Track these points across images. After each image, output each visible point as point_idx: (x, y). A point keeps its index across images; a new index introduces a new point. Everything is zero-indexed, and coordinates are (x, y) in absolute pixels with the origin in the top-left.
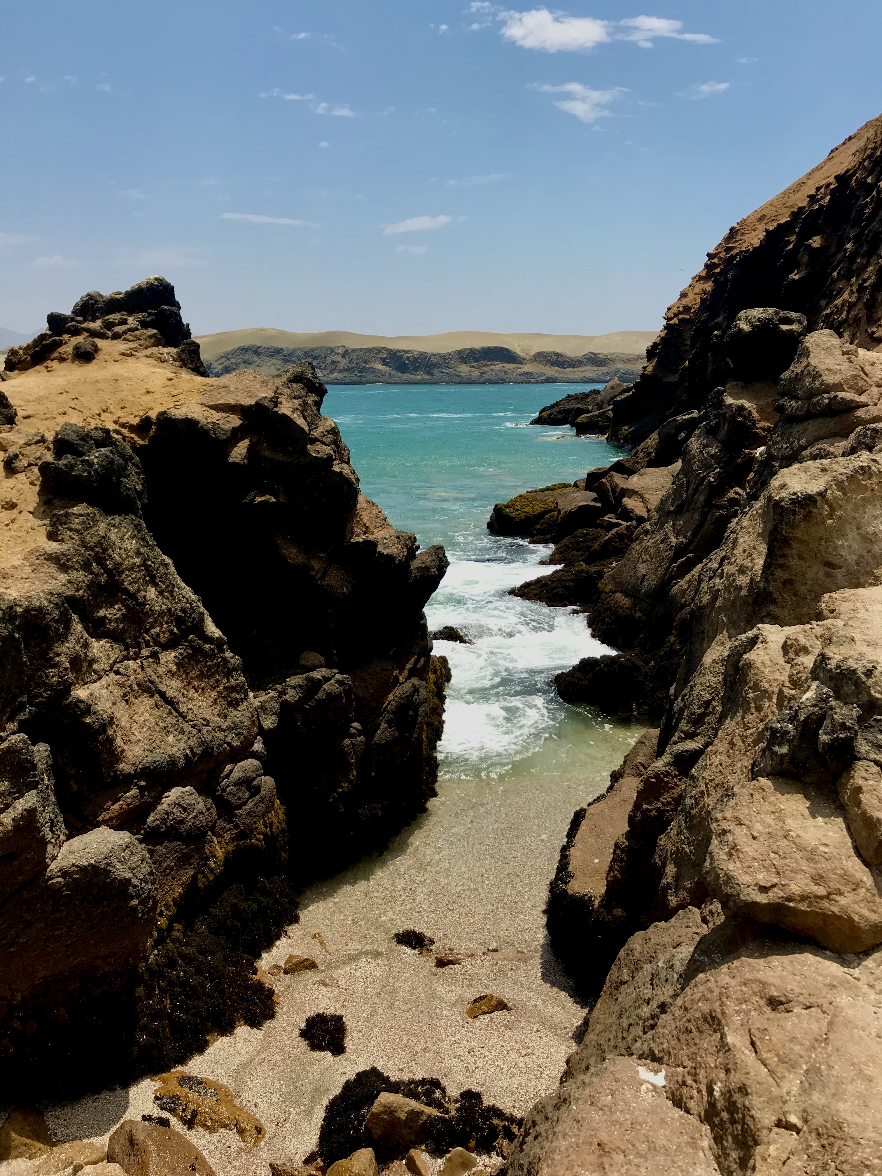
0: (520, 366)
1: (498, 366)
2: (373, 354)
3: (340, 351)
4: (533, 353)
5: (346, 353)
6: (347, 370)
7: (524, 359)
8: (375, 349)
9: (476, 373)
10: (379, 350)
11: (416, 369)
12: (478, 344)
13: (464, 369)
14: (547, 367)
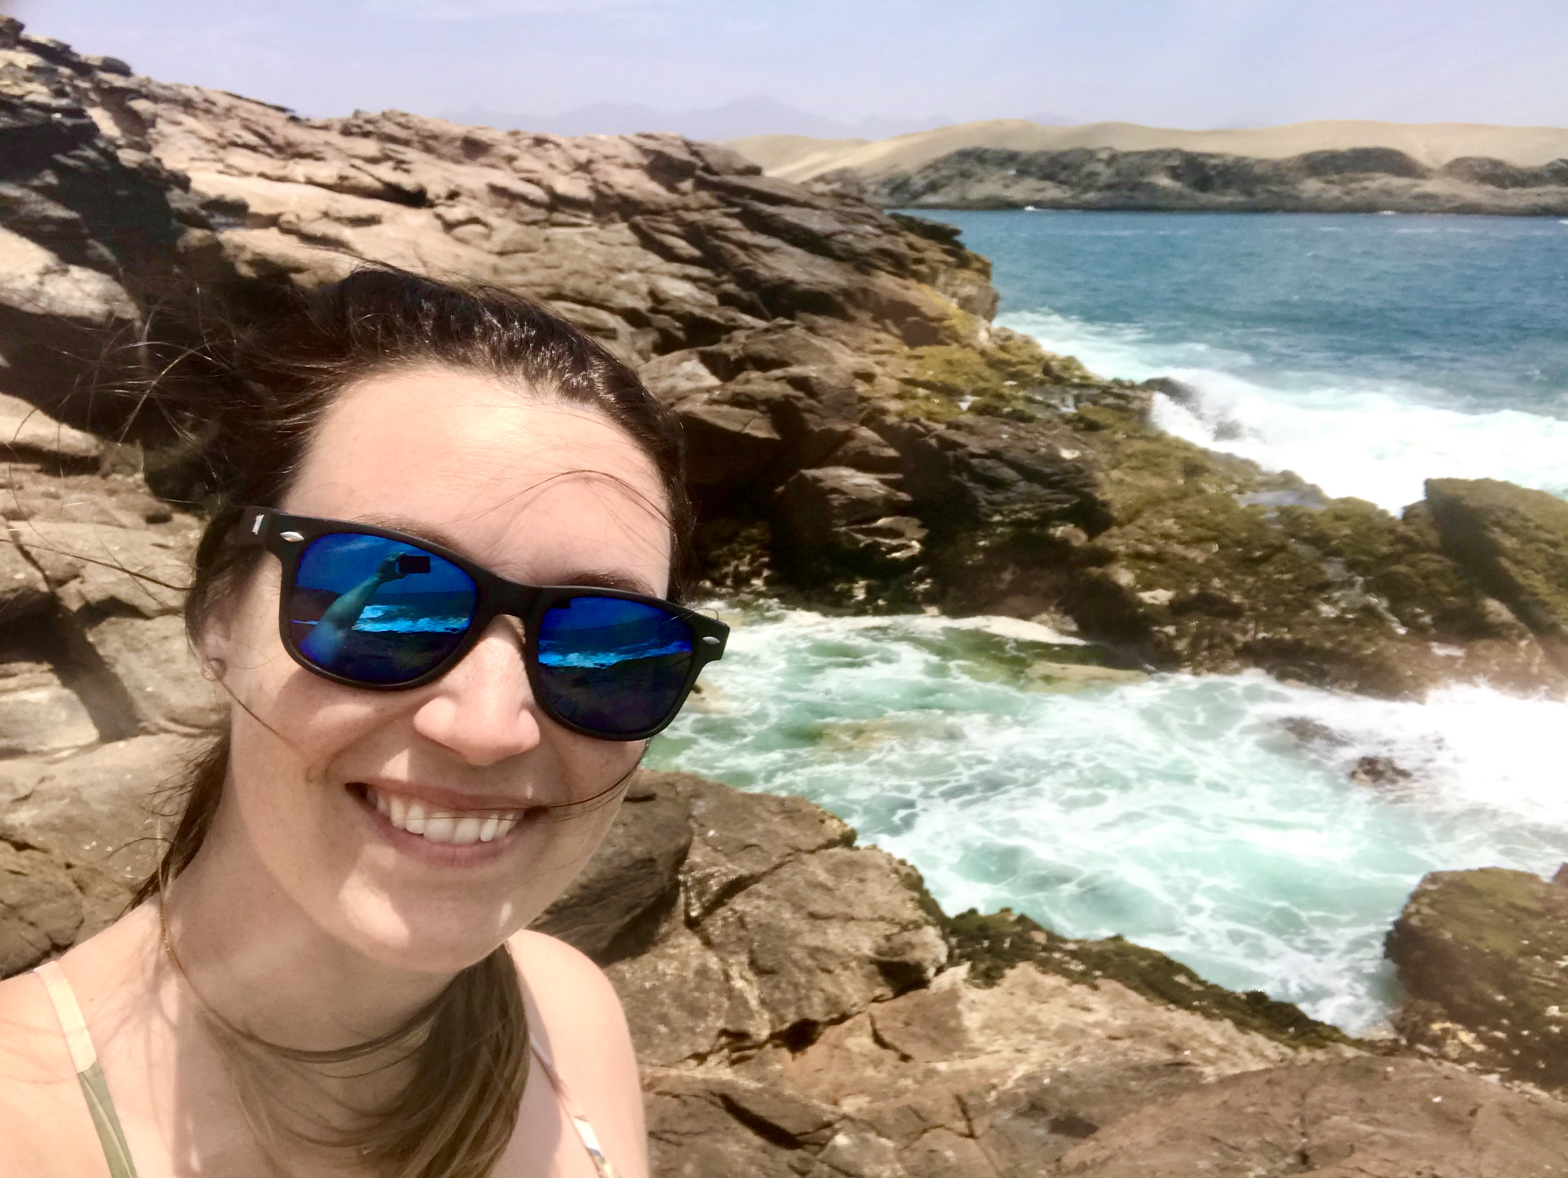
0: (1420, 182)
1: (1379, 181)
2: (1155, 161)
3: (1104, 155)
4: (1447, 158)
5: (1113, 159)
6: (1109, 187)
7: (1429, 170)
8: (1161, 152)
9: (1335, 191)
10: (1168, 154)
11: (1227, 185)
12: (1343, 143)
13: (1311, 187)
14: (1469, 186)
